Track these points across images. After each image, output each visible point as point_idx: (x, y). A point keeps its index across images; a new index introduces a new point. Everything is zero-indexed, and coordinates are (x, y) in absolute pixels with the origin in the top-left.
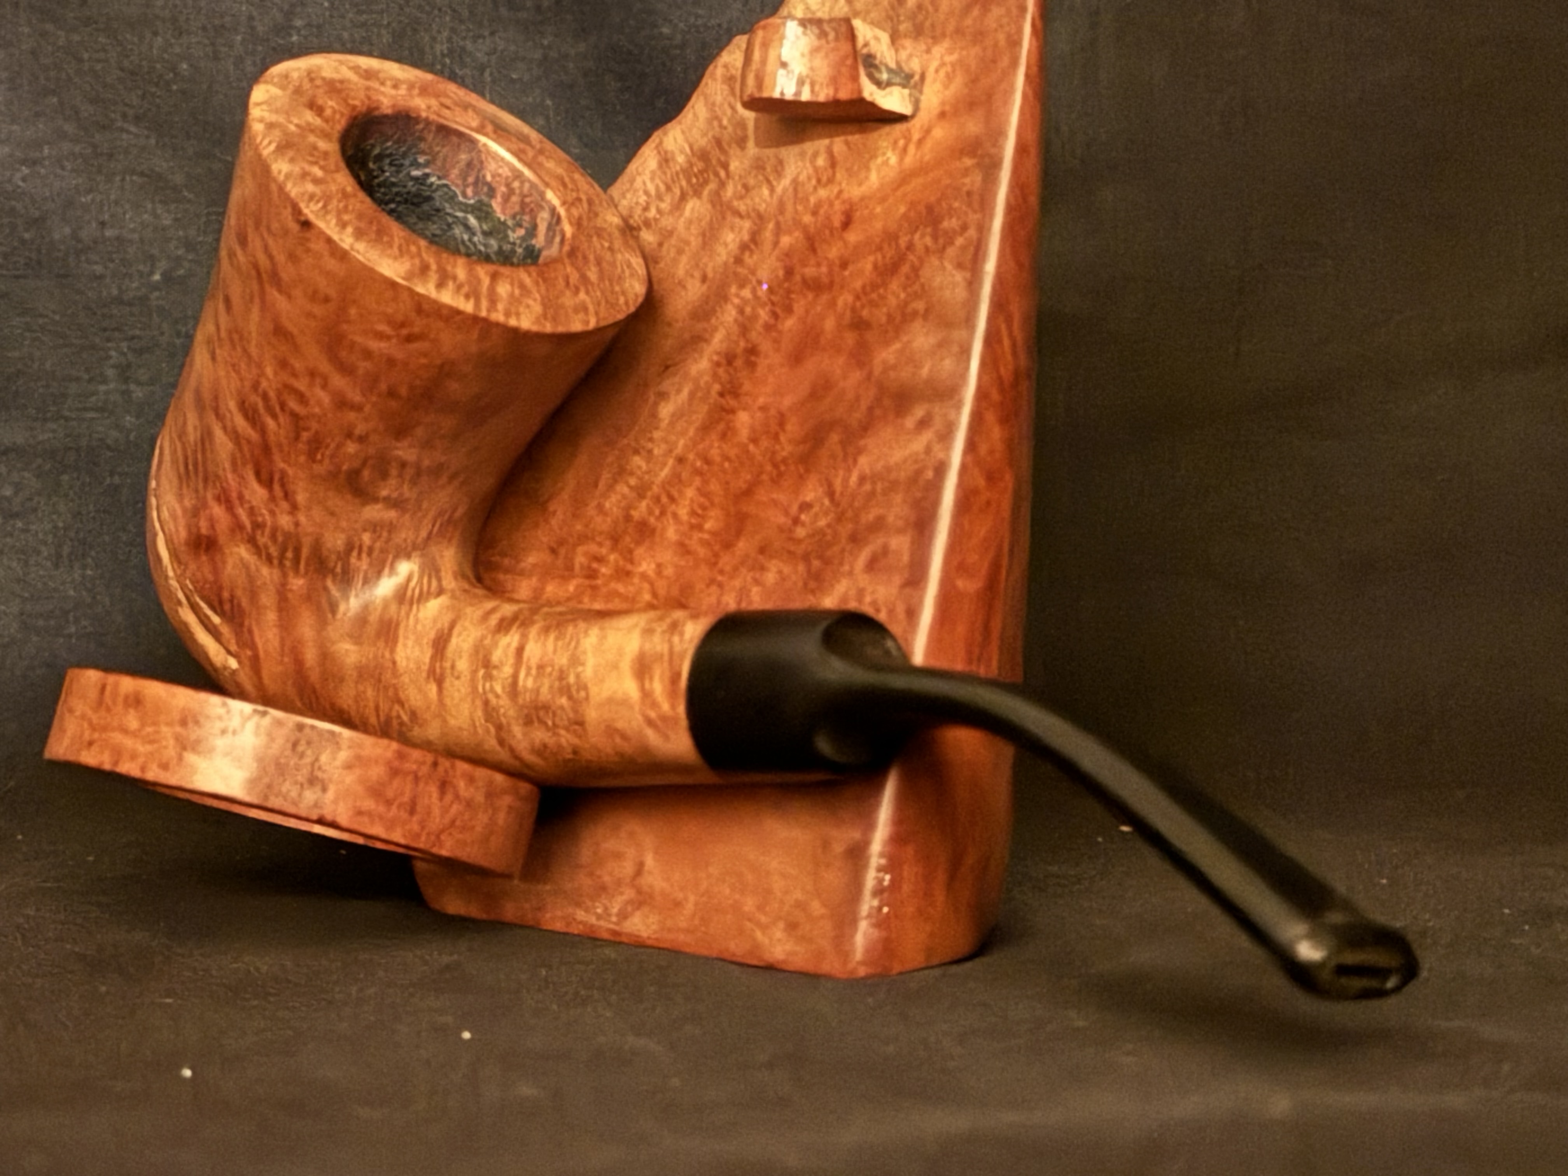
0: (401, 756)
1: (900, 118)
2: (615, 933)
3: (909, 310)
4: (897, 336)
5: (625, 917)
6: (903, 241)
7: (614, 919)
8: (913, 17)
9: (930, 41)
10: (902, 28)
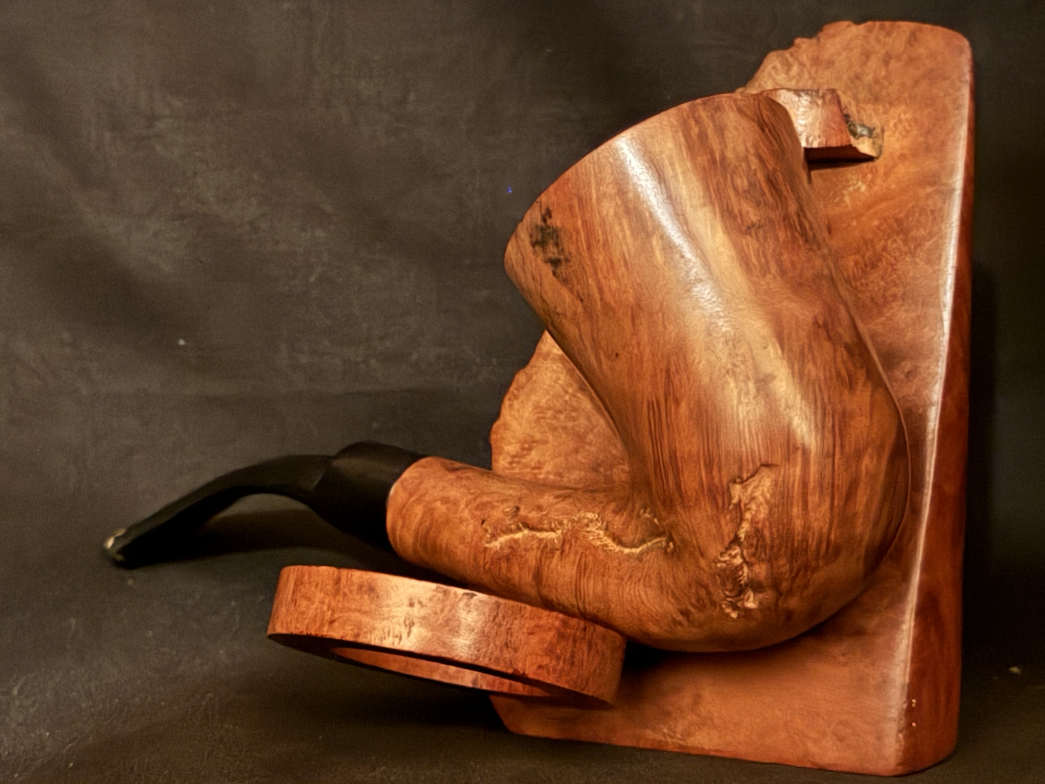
0: (565, 624)
1: (868, 159)
2: (681, 746)
3: (889, 293)
4: (880, 314)
5: (689, 734)
6: (879, 246)
7: (679, 736)
8: (870, 88)
9: (887, 105)
10: (861, 96)
